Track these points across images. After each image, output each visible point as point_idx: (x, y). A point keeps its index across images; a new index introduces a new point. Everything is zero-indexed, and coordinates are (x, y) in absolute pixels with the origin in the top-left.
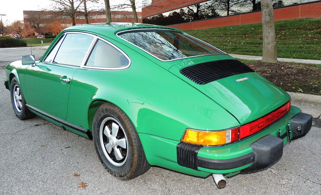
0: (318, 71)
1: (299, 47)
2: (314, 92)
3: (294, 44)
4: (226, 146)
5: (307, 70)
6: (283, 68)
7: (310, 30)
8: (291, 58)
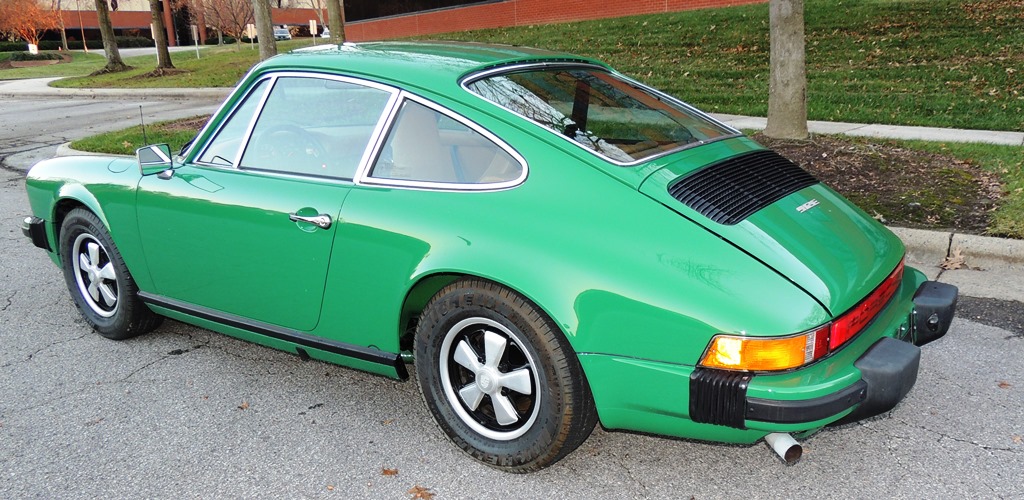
0: (914, 162)
1: (851, 86)
2: (912, 220)
3: (834, 78)
4: (805, 369)
5: (888, 160)
6: (825, 155)
7: (877, 33)
8: (829, 120)
